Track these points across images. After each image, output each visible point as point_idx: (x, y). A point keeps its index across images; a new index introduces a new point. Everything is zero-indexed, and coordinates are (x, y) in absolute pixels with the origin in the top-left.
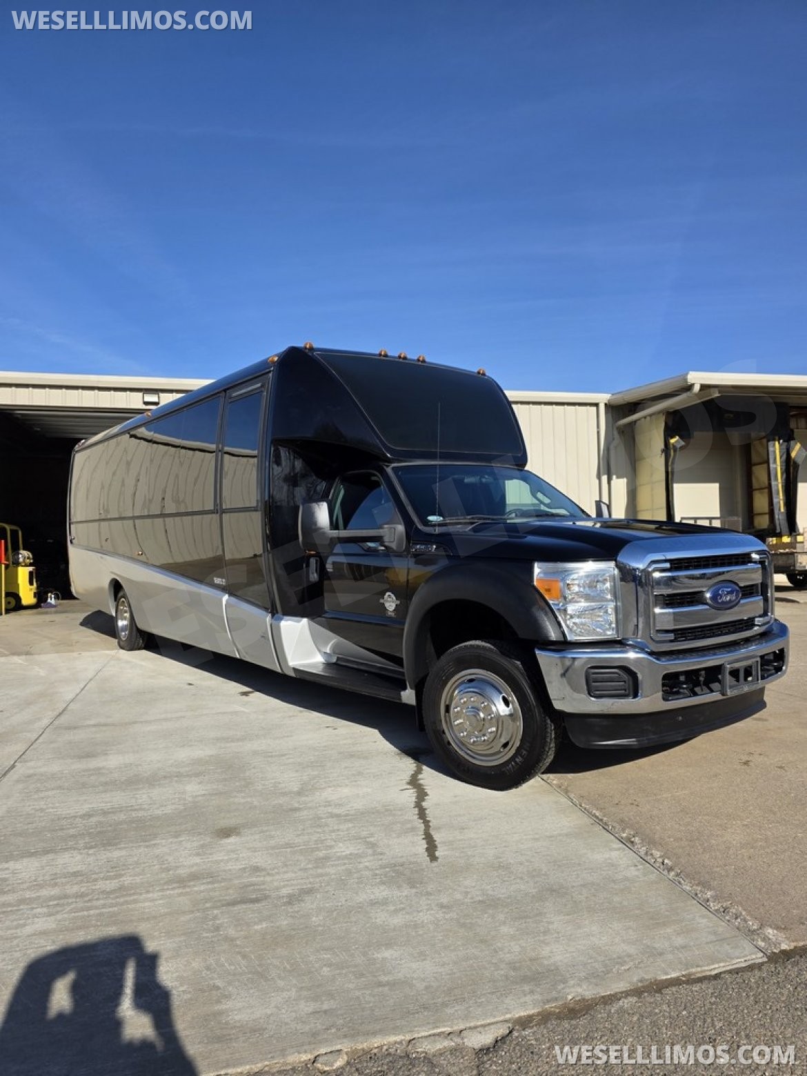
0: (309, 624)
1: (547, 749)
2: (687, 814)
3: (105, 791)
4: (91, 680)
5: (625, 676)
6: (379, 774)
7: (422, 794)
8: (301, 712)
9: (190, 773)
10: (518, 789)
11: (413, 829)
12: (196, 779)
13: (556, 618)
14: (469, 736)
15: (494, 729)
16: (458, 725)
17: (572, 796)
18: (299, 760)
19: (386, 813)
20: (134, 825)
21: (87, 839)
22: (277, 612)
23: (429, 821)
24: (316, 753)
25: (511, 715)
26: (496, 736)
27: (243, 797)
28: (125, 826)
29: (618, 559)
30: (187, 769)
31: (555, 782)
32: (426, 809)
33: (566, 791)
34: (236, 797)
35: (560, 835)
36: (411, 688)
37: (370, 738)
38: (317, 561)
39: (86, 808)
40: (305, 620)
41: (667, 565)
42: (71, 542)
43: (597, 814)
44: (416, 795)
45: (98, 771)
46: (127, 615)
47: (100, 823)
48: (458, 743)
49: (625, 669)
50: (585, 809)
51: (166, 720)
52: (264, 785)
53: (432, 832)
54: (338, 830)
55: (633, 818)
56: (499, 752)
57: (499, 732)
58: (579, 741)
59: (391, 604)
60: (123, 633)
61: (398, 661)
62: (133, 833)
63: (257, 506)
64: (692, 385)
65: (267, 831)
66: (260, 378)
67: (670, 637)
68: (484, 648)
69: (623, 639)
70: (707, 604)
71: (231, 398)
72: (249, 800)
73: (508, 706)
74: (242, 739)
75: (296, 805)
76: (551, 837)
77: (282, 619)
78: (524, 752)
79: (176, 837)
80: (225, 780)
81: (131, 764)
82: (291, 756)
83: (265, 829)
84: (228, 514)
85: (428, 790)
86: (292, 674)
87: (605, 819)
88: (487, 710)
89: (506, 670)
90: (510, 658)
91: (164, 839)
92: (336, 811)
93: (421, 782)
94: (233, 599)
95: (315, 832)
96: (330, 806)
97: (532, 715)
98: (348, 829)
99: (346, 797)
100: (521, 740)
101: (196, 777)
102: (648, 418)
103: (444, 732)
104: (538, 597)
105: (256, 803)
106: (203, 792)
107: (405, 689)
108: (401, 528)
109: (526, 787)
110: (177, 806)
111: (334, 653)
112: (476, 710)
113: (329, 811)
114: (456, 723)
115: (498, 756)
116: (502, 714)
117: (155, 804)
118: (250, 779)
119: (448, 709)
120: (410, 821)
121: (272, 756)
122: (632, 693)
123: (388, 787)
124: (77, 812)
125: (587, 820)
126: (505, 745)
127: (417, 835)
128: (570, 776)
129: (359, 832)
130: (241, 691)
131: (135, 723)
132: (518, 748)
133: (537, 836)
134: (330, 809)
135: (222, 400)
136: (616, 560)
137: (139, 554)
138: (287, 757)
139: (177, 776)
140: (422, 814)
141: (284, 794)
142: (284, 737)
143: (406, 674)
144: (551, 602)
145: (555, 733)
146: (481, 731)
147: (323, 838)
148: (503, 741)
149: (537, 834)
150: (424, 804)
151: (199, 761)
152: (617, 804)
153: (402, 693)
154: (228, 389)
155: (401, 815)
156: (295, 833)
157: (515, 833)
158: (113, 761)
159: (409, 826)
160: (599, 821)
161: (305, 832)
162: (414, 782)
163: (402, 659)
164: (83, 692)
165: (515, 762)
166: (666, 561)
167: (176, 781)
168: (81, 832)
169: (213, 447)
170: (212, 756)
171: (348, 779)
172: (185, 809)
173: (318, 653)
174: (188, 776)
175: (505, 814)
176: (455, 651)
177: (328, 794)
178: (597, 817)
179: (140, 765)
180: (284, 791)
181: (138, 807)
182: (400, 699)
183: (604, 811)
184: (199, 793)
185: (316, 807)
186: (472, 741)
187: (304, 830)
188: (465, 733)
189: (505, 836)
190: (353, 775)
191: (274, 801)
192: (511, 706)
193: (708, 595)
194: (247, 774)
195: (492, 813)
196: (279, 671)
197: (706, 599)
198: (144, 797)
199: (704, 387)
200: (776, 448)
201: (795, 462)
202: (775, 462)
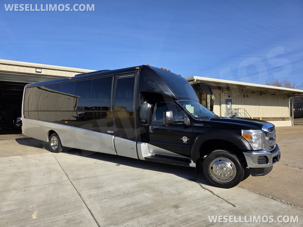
11: (222, 201)
13: (250, 144)
22: (138, 142)
25: (233, 169)
32: (217, 195)
36: (193, 162)
40: (147, 144)
49: (265, 157)
53: (228, 201)
59: (185, 139)
64: (195, 79)
69: (263, 149)
78: (237, 178)
86: (144, 159)
87: (261, 194)
88: (227, 168)
94: (118, 138)
103: (210, 174)
108: (189, 119)
111: (154, 152)
115: (227, 180)
119: (212, 168)
120: (218, 199)
122: (266, 162)
126: (231, 177)
127: (225, 202)
130: (115, 164)
131: (97, 176)
132: (235, 177)
136: (261, 129)
143: (191, 159)
144: (248, 140)
146: (224, 174)
153: (190, 164)
164: (62, 167)
182: (189, 166)
192: (233, 166)
199: (197, 80)
200: (209, 96)
201: (213, 100)
202: (208, 100)
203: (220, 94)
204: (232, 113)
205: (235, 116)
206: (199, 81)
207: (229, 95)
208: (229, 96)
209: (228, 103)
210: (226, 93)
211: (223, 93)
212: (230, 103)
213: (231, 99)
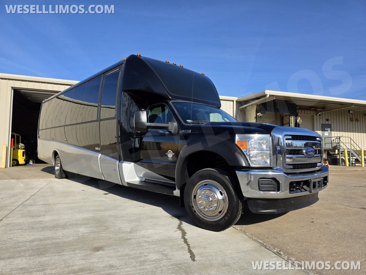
0: (134, 165)
1: (239, 214)
2: (298, 242)
3: (42, 231)
4: (42, 188)
5: (274, 182)
6: (164, 224)
7: (184, 233)
8: (129, 201)
9: (81, 224)
10: (224, 231)
11: (183, 248)
12: (84, 226)
13: (245, 157)
14: (204, 208)
15: (216, 205)
16: (200, 203)
17: (248, 234)
18: (129, 219)
19: (170, 241)
20: (54, 246)
21: (30, 252)
22: (121, 160)
23: (189, 244)
24: (137, 216)
25: (223, 199)
26: (217, 208)
27: (105, 234)
28: (50, 246)
29: (271, 133)
30: (81, 222)
31: (239, 229)
32: (187, 239)
33: (245, 232)
34: (102, 234)
35: (248, 251)
36: (178, 189)
37: (159, 211)
38: (139, 139)
39: (32, 238)
40: (133, 163)
41: (290, 137)
42: (39, 137)
43: (261, 242)
44: (181, 233)
45: (40, 222)
46: (59, 165)
47: (38, 244)
48: (199, 211)
49: (274, 179)
50: (255, 239)
51: (72, 203)
52: (115, 229)
53: (192, 249)
54: (149, 248)
55: (276, 244)
56: (217, 215)
57: (218, 206)
58: (253, 210)
59: (170, 155)
60: (57, 172)
61: (173, 179)
62: (53, 249)
63: (115, 117)
64: (267, 94)
65: (116, 248)
66: (119, 67)
67: (291, 167)
68: (212, 171)
69: (273, 167)
70: (304, 155)
71: (106, 76)
72: (108, 235)
73: (222, 195)
74: (105, 210)
75: (129, 237)
76: (244, 251)
77: (123, 163)
78: (229, 215)
79: (74, 251)
80: (97, 226)
81: (55, 220)
82: (125, 217)
83: (116, 247)
84: (103, 121)
85: (186, 231)
86: (126, 185)
87: (265, 244)
88: (214, 197)
89: (222, 180)
90: (224, 175)
91: (68, 252)
92: (147, 240)
93: (183, 228)
94: (103, 156)
95: (139, 249)
96: (145, 237)
97: (233, 198)
98: (153, 248)
99: (152, 234)
100: (227, 210)
101: (84, 225)
102: (250, 106)
103: (193, 207)
104: (237, 148)
105: (111, 236)
106: (88, 232)
107: (175, 189)
108: (176, 124)
109: (227, 230)
110: (75, 238)
111: (144, 177)
112: (208, 197)
113: (145, 240)
114: (199, 202)
115: (216, 217)
116: (220, 198)
117: (65, 236)
118: (108, 226)
119: (195, 197)
120: (181, 244)
121: (118, 217)
122: (276, 190)
123: (169, 230)
124: (27, 240)
125: (257, 245)
126: (220, 212)
127: (185, 250)
128: (244, 226)
129: (159, 249)
130: (104, 193)
131: (59, 204)
132: (226, 213)
133: (238, 251)
134: (144, 239)
135: (102, 77)
136: (270, 134)
137: (65, 140)
138: (124, 217)
139: (76, 225)
140: (186, 241)
141: (123, 233)
142: (123, 210)
143: (176, 184)
144: (243, 151)
145: (242, 207)
146: (210, 206)
147: (143, 252)
148: (220, 210)
149: (238, 250)
150: (185, 237)
151: (86, 219)
152: (268, 238)
153: (174, 191)
154: (105, 72)
155: (176, 242)
156: (130, 249)
157: (228, 250)
158: (47, 218)
159: (181, 246)
160: (262, 245)
161: (134, 249)
162: (180, 228)
163: (174, 178)
164: (38, 192)
165: (225, 219)
166: (290, 135)
167: (75, 227)
168: (28, 249)
169: (97, 105)
170: (92, 217)
171: (151, 226)
172: (79, 239)
173: (137, 176)
174: (80, 225)
175: (221, 241)
176: (199, 172)
177: (143, 233)
178: (261, 243)
179: (60, 220)
180: (123, 231)
181: (57, 238)
182: (173, 194)
183: (263, 240)
184: (85, 232)
185: (138, 238)
186: (206, 210)
187: (133, 248)
188: (203, 207)
189: (224, 251)
190: (153, 225)
191: (119, 235)
192: (223, 195)
193: (304, 151)
194: (107, 224)
195: (216, 241)
196: (121, 184)
197: (303, 153)
198: (60, 233)
199: (270, 96)
200: (292, 119)
201: (298, 124)
202: (292, 123)
203: (313, 116)
204: (332, 143)
205: (337, 147)
206: (274, 97)
207: (327, 118)
208: (327, 120)
209: (326, 130)
210: (321, 115)
211: (316, 115)
212: (329, 129)
213: (330, 123)
